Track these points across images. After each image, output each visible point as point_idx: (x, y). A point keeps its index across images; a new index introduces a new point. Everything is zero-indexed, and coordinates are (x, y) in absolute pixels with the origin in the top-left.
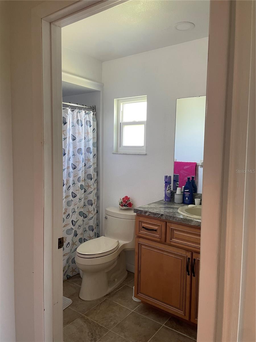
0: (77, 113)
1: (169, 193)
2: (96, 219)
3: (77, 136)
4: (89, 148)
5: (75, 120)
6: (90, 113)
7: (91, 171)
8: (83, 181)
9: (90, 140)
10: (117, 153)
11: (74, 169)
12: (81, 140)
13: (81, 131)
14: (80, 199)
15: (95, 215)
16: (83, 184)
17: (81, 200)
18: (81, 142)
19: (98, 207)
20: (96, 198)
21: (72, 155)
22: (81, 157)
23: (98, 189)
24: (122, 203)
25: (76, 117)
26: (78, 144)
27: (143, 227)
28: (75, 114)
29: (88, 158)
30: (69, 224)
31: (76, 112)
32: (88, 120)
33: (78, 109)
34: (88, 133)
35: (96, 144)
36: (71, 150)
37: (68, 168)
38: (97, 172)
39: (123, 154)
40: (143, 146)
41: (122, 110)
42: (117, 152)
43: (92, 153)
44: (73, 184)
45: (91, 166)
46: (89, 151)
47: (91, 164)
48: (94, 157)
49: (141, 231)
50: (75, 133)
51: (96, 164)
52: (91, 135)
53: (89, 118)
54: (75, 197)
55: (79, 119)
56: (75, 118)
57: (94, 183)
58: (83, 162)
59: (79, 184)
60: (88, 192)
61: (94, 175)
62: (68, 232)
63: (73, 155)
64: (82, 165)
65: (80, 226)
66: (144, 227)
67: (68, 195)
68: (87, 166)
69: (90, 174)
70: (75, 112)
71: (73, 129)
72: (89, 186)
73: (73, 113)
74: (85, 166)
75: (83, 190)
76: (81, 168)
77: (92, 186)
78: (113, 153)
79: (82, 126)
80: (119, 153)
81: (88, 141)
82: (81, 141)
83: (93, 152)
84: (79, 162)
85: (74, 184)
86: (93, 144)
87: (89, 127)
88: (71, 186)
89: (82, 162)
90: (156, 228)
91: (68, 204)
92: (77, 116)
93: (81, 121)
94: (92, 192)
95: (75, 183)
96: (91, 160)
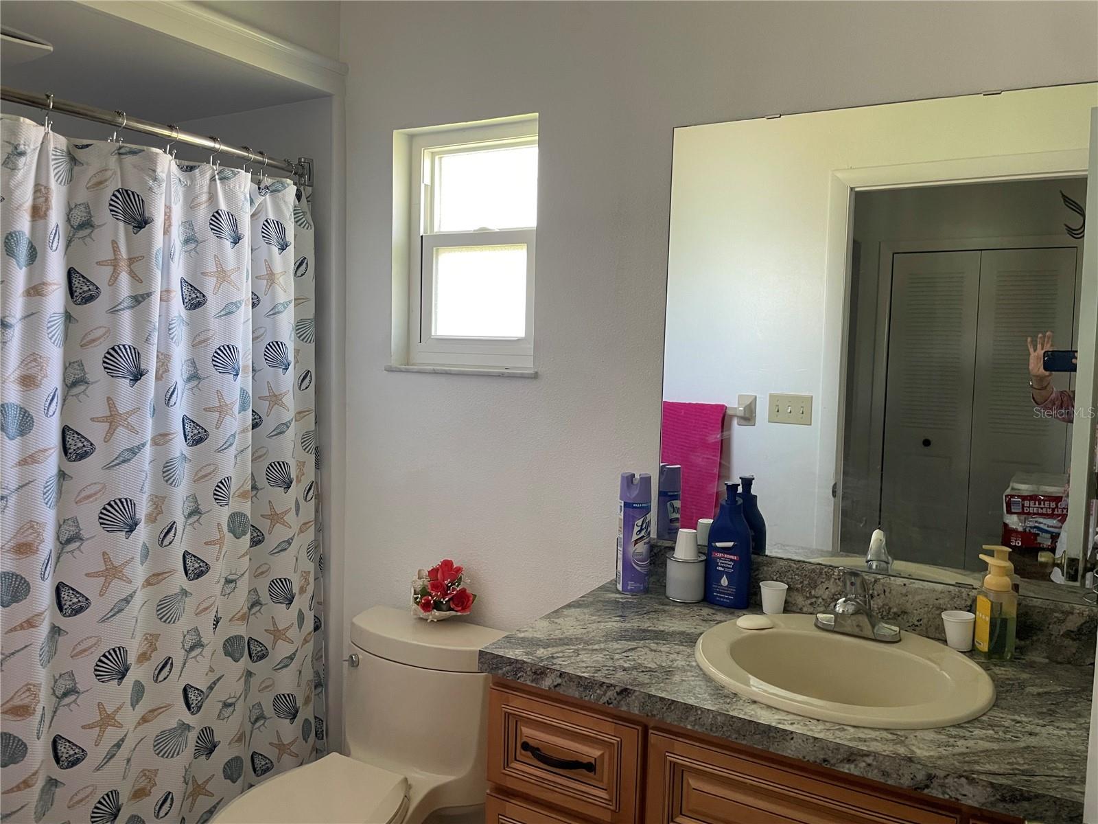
0: (213, 179)
1: (641, 554)
2: (309, 659)
3: (209, 287)
4: (275, 347)
5: (203, 214)
6: (279, 186)
7: (289, 449)
8: (243, 495)
9: (280, 308)
10: (406, 367)
11: (198, 441)
12: (233, 308)
13: (230, 264)
14: (228, 581)
15: (306, 641)
16: (246, 508)
17: (233, 585)
18: (232, 316)
19: (320, 603)
20: (311, 567)
21: (185, 376)
22: (236, 387)
23: (321, 526)
24: (424, 592)
25: (204, 197)
26: (214, 325)
27: (525, 746)
28: (201, 186)
29: (270, 389)
30: (168, 707)
31: (208, 175)
32: (271, 216)
33: (214, 163)
34: (271, 277)
35: (312, 329)
36: (180, 353)
37: (161, 439)
38: (318, 452)
39: (435, 373)
40: (519, 340)
41: (427, 180)
42: (408, 365)
43: (291, 367)
44: (190, 515)
45: (287, 425)
46: (275, 360)
47: (288, 415)
48: (303, 386)
49: (516, 765)
50: (203, 274)
51: (314, 413)
52: (285, 289)
53: (277, 208)
54: (200, 574)
55: (223, 206)
56: (200, 204)
57: (301, 501)
58: (243, 408)
59: (224, 513)
60: (272, 541)
61: (301, 465)
62: (164, 745)
63: (190, 379)
64: (236, 422)
65: (230, 705)
66: (532, 743)
67: (158, 571)
68: (269, 425)
69: (282, 465)
70: (202, 174)
71: (193, 253)
72: (276, 518)
73: (193, 179)
74: (255, 426)
75: (247, 538)
76: (234, 435)
77: (291, 517)
78: (390, 370)
79: (236, 243)
80: (416, 368)
81: (274, 312)
82: (229, 313)
83: (297, 362)
84: (222, 410)
85: (195, 512)
86: (300, 327)
87: (275, 249)
88: (180, 526)
89: (236, 408)
90: (592, 753)
91: (165, 610)
92: (212, 197)
93: (234, 221)
94: (289, 542)
95: (202, 508)
96: (289, 400)
